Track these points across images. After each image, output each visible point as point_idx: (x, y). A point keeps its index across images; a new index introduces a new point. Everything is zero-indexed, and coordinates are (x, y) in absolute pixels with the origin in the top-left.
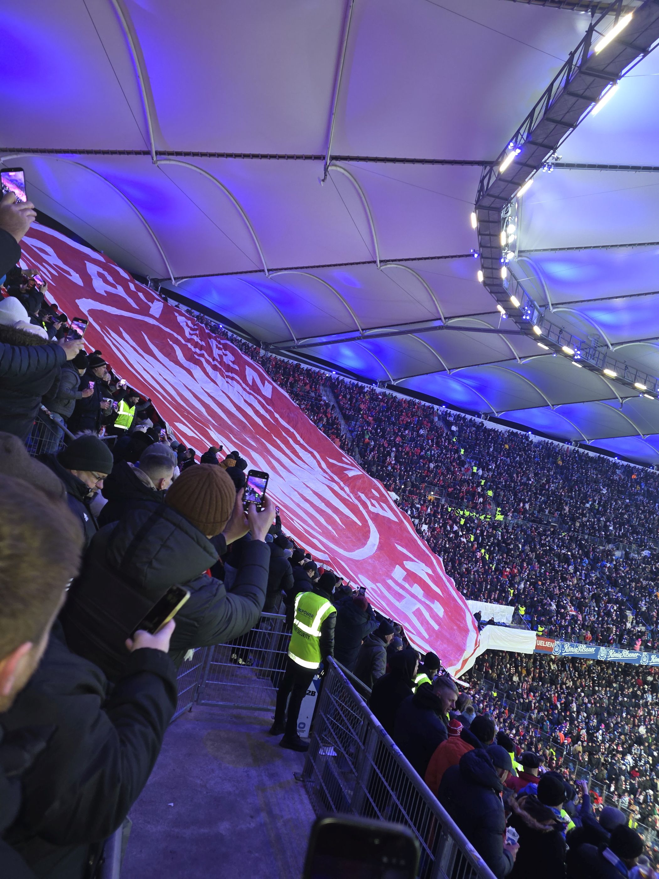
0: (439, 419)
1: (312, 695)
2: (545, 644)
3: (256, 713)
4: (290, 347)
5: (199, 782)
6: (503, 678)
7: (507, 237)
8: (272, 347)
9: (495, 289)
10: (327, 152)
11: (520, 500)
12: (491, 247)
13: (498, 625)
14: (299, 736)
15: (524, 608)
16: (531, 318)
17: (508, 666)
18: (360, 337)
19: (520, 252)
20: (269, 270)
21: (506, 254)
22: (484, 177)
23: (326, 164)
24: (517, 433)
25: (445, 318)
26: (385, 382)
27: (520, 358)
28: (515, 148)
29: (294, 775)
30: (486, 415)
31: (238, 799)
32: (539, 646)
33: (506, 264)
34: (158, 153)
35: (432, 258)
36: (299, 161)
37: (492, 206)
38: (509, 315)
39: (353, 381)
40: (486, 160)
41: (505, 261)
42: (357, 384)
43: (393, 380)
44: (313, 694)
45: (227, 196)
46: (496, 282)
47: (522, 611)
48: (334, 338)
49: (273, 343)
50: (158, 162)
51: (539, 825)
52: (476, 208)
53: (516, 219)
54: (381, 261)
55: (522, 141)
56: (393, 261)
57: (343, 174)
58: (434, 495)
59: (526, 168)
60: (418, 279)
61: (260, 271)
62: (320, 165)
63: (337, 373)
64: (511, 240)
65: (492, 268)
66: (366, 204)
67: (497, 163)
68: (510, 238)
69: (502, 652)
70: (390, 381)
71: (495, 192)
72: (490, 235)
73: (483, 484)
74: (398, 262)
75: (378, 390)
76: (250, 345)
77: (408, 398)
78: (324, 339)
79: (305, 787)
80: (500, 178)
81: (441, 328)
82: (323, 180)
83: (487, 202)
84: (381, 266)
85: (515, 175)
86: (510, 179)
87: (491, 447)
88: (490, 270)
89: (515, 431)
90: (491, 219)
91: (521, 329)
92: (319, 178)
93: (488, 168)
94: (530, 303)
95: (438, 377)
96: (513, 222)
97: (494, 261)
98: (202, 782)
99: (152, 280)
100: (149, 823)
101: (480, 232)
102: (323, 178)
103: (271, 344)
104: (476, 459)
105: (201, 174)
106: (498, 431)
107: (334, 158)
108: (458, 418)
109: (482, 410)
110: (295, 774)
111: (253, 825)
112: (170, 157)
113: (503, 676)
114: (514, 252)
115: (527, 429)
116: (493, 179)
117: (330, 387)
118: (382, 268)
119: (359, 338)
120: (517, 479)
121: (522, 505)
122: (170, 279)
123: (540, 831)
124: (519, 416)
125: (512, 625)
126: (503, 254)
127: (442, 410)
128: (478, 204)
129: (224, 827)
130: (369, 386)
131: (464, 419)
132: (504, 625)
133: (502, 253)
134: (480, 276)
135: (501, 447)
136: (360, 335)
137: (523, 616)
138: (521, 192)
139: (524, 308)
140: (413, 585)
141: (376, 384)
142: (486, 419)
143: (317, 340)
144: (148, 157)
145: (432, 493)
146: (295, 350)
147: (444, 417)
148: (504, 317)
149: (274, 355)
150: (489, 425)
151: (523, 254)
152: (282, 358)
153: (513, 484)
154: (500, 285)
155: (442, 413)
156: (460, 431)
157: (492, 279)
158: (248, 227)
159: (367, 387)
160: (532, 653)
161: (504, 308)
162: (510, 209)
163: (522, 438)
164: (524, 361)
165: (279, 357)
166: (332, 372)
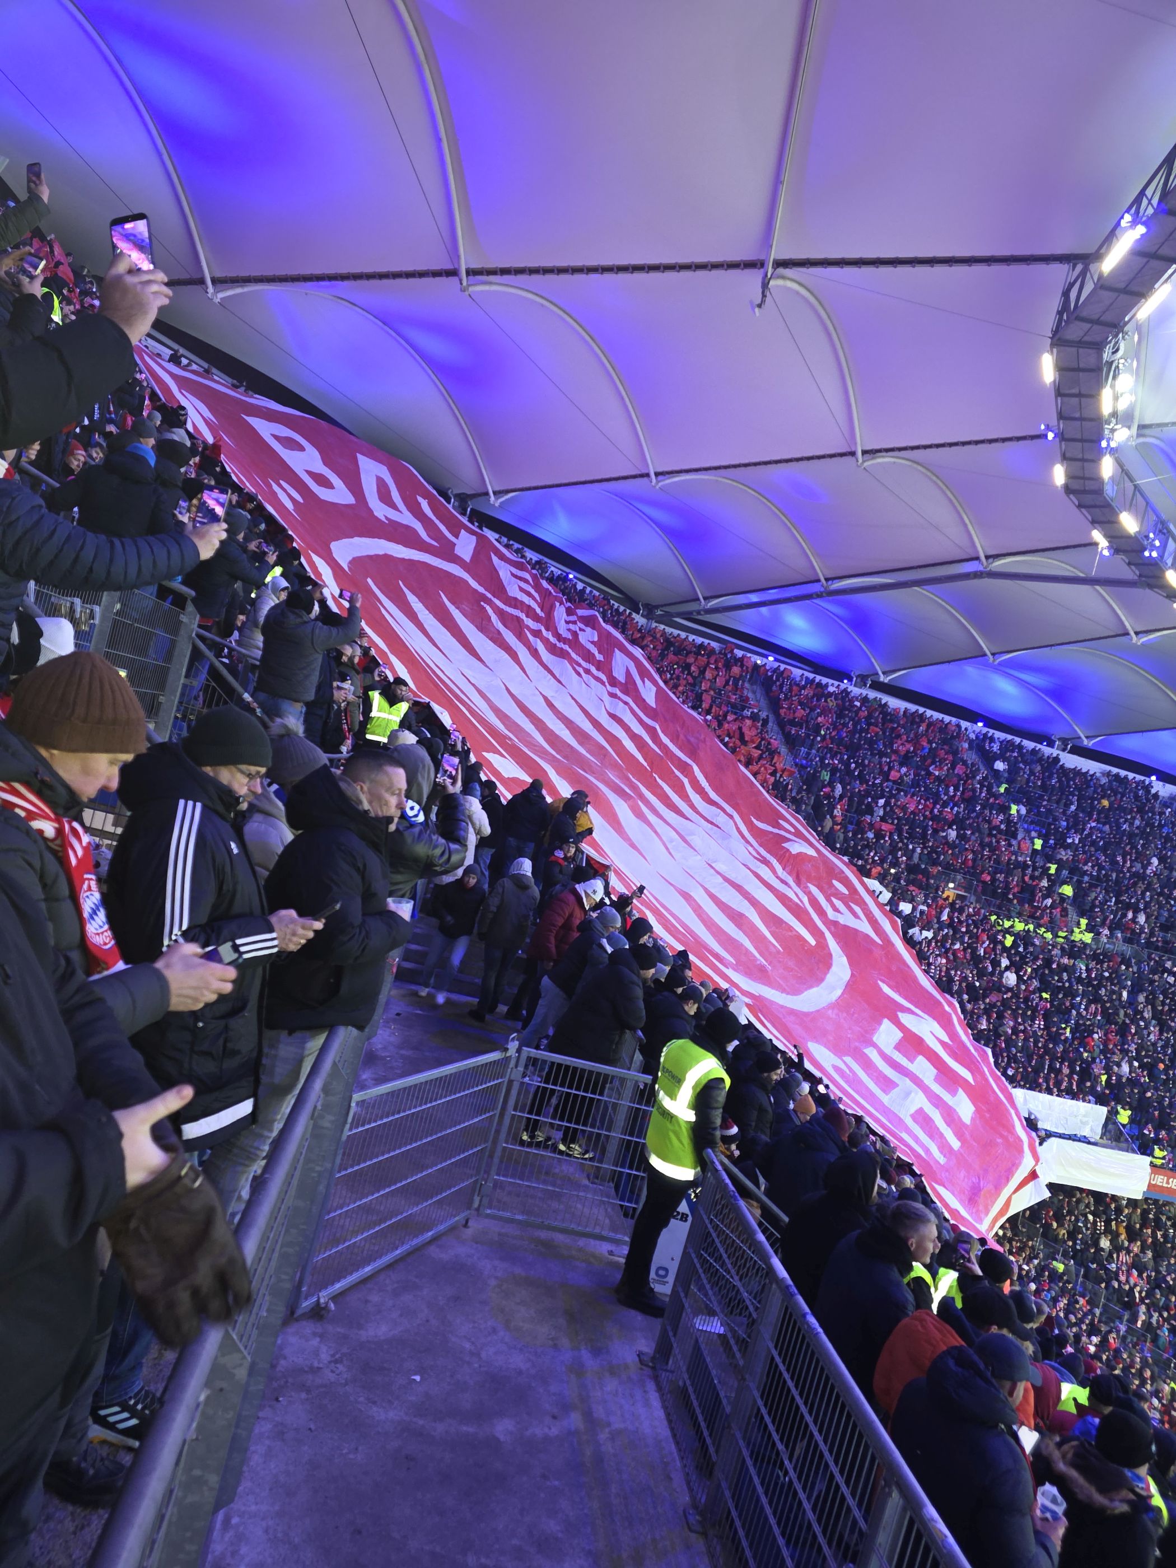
0: (971, 748)
1: (681, 1220)
2: (1168, 1183)
3: (582, 1242)
4: (691, 613)
5: (467, 1345)
6: (1081, 1240)
7: (1116, 398)
8: (659, 612)
9: (1088, 499)
10: (769, 254)
11: (1128, 906)
12: (1081, 419)
13: (1074, 1140)
14: (652, 1290)
15: (1129, 1112)
16: (1161, 556)
17: (1091, 1217)
18: (822, 593)
19: (1142, 427)
20: (657, 474)
21: (1113, 431)
22: (1072, 285)
23: (766, 275)
24: (1126, 777)
25: (987, 557)
26: (868, 676)
27: (1137, 633)
28: (1134, 223)
29: (638, 1355)
30: (1064, 741)
31: (533, 1385)
32: (1155, 1185)
33: (1113, 451)
34: (470, 272)
35: (964, 444)
36: (715, 272)
37: (1086, 339)
38: (1116, 549)
39: (806, 674)
40: (1076, 252)
41: (1108, 445)
42: (813, 680)
43: (884, 673)
44: (684, 1218)
45: (586, 342)
46: (1090, 485)
47: (1124, 1116)
48: (773, 594)
49: (662, 606)
50: (471, 289)
51: (1099, 1499)
52: (1052, 345)
53: (1135, 363)
54: (864, 452)
55: (1150, 211)
56: (887, 450)
57: (797, 293)
58: (954, 888)
59: (1155, 264)
60: (936, 484)
61: (642, 476)
62: (753, 279)
63: (776, 660)
64: (1122, 406)
65: (1083, 460)
66: (838, 346)
67: (1097, 256)
68: (1120, 399)
69: (1081, 1190)
70: (877, 674)
71: (1093, 311)
72: (1080, 395)
73: (1052, 871)
74: (896, 453)
75: (855, 691)
76: (622, 609)
77: (913, 707)
78: (754, 598)
79: (656, 1378)
80: (1103, 285)
81: (978, 575)
82: (760, 306)
83: (1075, 331)
84: (864, 461)
85: (1134, 278)
86: (1122, 285)
87: (1072, 804)
88: (1079, 464)
89: (1123, 773)
90: (1082, 365)
91: (1140, 576)
92: (751, 302)
93: (1079, 267)
94: (1160, 526)
95: (971, 670)
96: (1129, 369)
97: (1086, 444)
98: (473, 1348)
99: (456, 496)
100: (374, 1403)
101: (1059, 391)
102: (759, 301)
103: (657, 607)
104: (1041, 824)
105: (542, 305)
106: (1087, 772)
107: (780, 264)
108: (1008, 745)
109: (1057, 732)
110: (640, 1355)
111: (554, 1431)
112: (492, 278)
113: (1080, 1236)
114: (1129, 428)
115: (1147, 770)
116: (1089, 287)
117: (763, 684)
118: (866, 464)
119: (819, 596)
120: (1123, 866)
121: (1130, 915)
122: (487, 494)
123: (1102, 1510)
124: (1130, 745)
125: (1101, 1141)
126: (1106, 432)
127: (978, 731)
128: (1057, 337)
129: (503, 1428)
130: (836, 683)
131: (1020, 747)
132: (1085, 1140)
133: (1103, 430)
134: (1059, 475)
135: (1092, 803)
136: (822, 589)
137: (1124, 1126)
138: (1145, 310)
139: (1147, 537)
140: (915, 1058)
141: (850, 680)
142: (1064, 750)
143: (740, 599)
144: (454, 280)
145: (951, 885)
146: (700, 617)
147: (980, 744)
148: (1106, 553)
149: (662, 627)
150: (1071, 761)
151: (1147, 431)
152: (676, 632)
153: (1114, 875)
154: (1099, 491)
155: (977, 737)
156: (1013, 770)
157: (1082, 481)
158: (622, 399)
159: (833, 686)
160: (1139, 1196)
161: (1106, 536)
162: (1122, 346)
163: (1136, 787)
164: (1144, 639)
165: (669, 630)
166: (766, 657)
